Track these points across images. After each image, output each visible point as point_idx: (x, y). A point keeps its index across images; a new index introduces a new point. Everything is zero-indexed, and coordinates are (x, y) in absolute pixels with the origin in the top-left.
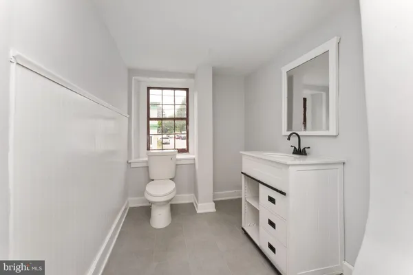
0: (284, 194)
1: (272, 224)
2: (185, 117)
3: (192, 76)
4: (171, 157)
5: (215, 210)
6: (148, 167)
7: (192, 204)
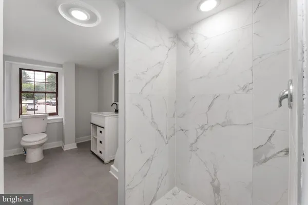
0: (103, 128)
1: (101, 142)
2: (55, 91)
3: (61, 66)
4: (43, 118)
5: (77, 147)
6: (22, 127)
7: (61, 147)
